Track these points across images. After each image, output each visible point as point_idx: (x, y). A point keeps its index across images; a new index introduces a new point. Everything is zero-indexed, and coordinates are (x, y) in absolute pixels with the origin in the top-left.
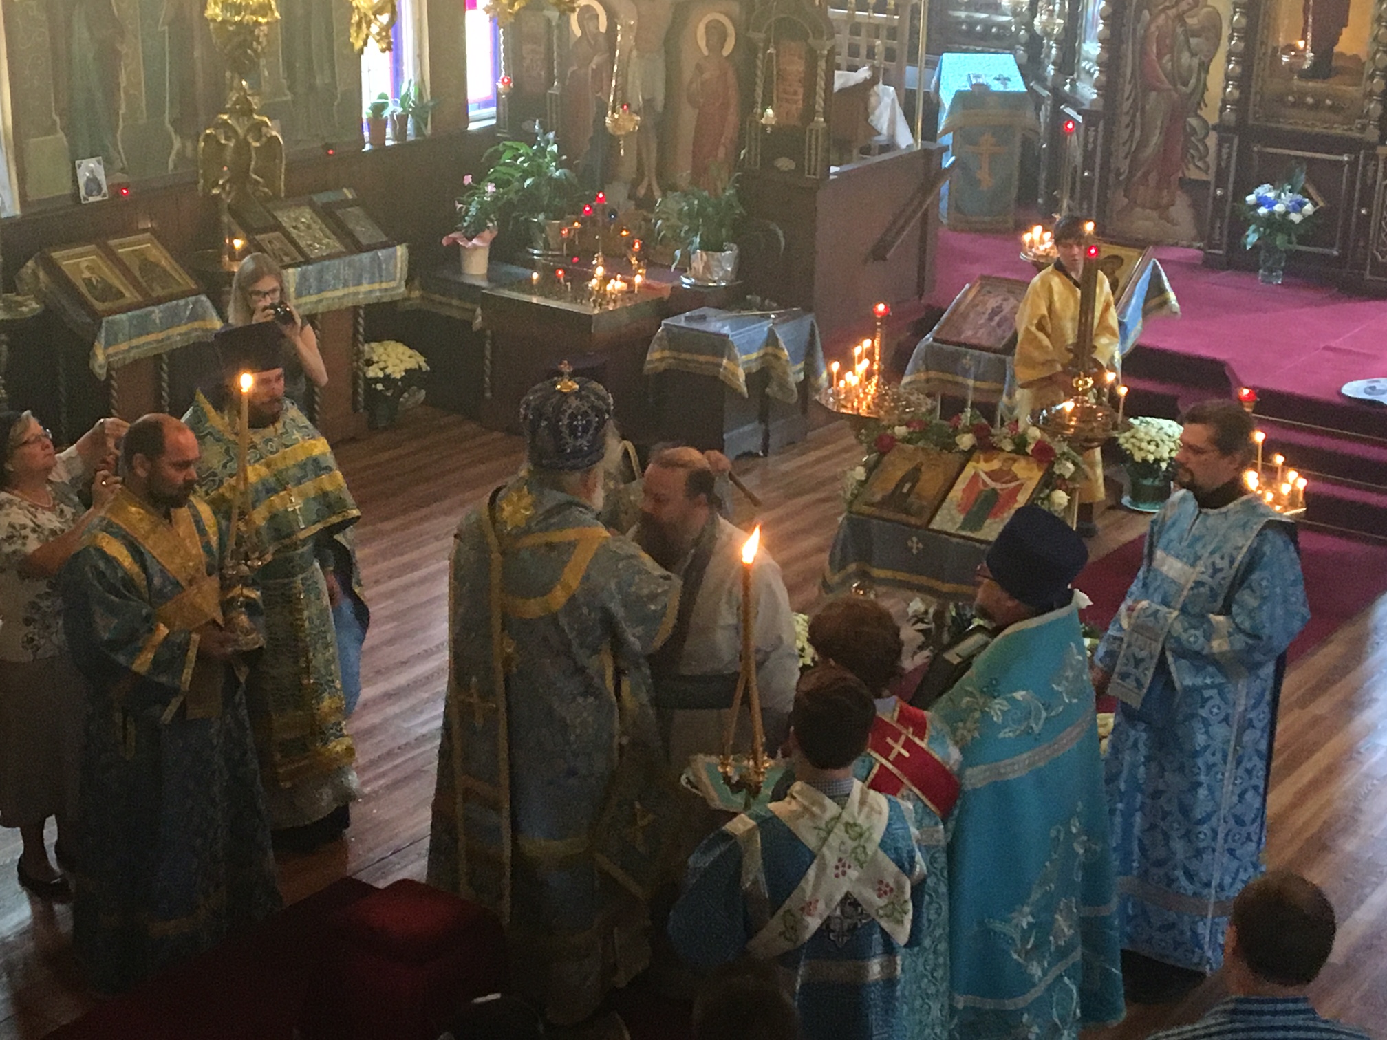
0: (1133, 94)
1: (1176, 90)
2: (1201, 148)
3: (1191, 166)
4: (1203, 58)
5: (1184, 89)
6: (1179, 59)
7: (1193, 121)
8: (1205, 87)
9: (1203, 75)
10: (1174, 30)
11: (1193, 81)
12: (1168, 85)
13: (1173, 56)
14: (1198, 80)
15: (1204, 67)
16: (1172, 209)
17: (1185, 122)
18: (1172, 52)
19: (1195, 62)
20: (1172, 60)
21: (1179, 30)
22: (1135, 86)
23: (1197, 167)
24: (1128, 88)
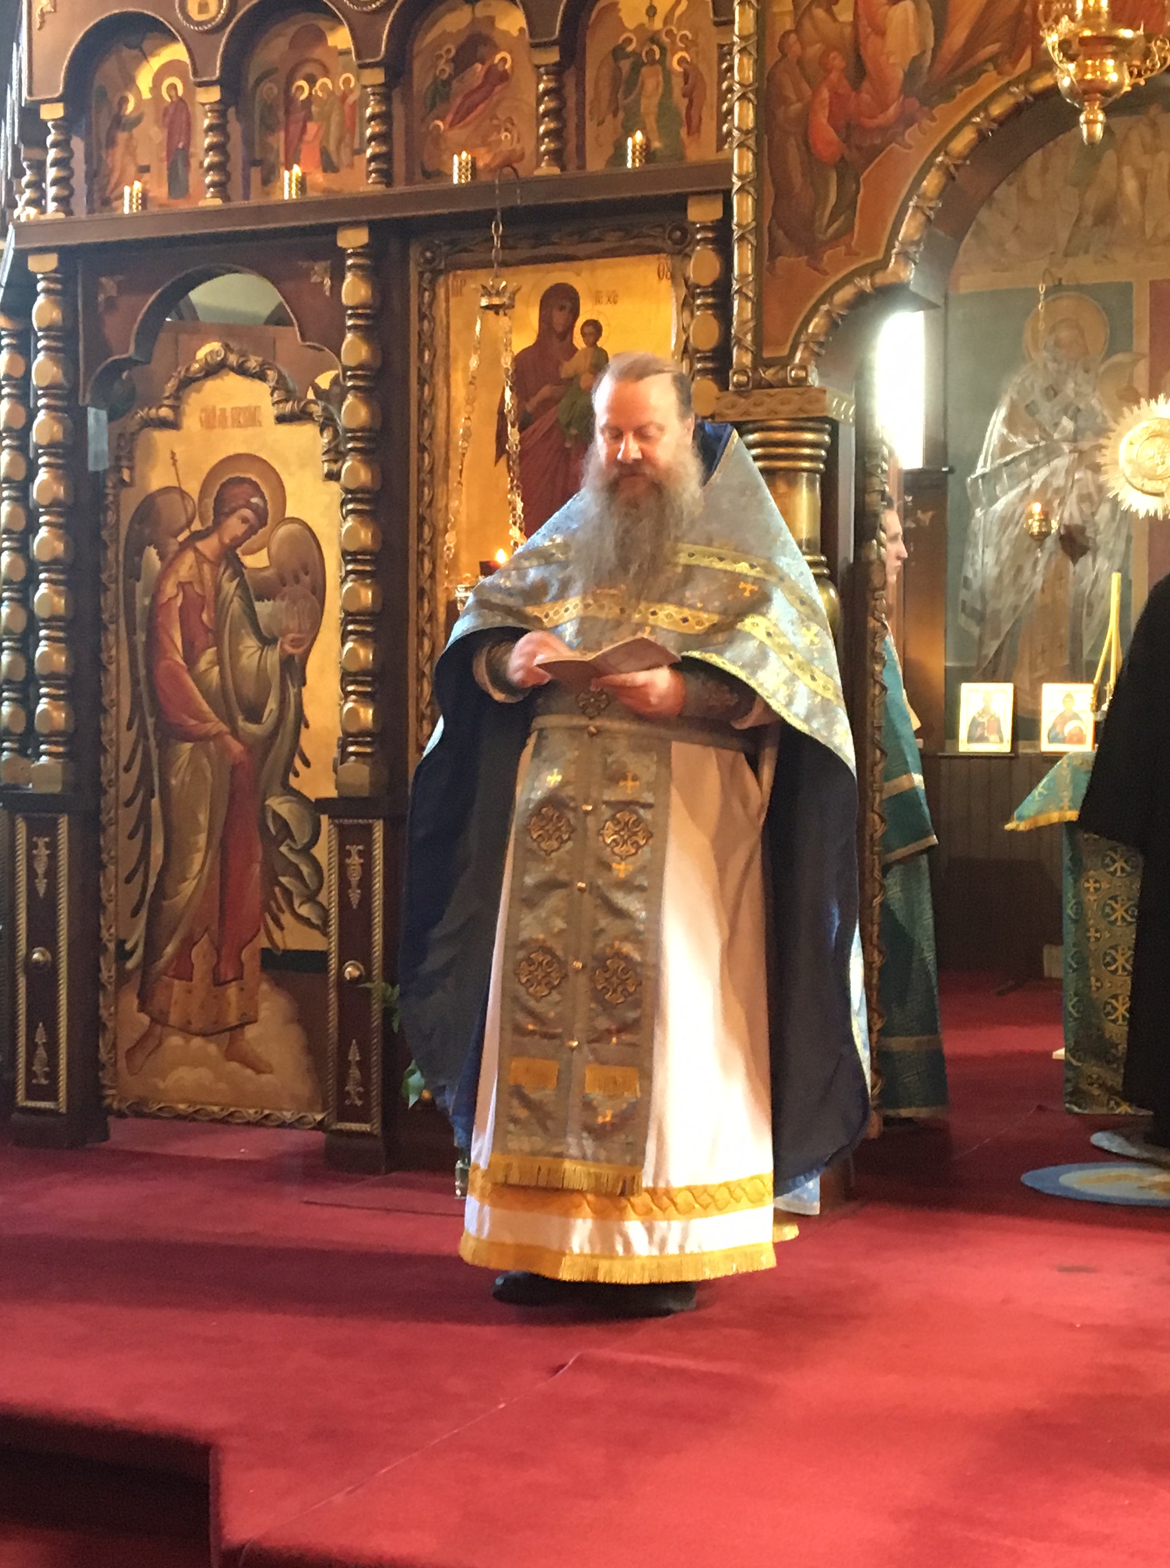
0: (139, 756)
1: (235, 732)
2: (305, 870)
3: (286, 918)
4: (290, 650)
5: (253, 728)
6: (235, 655)
7: (280, 805)
8: (301, 720)
9: (292, 691)
10: (218, 589)
11: (272, 705)
12: (216, 725)
13: (219, 653)
14: (283, 702)
15: (294, 670)
16: (251, 1032)
17: (263, 809)
18: (218, 643)
19: (273, 657)
20: (219, 661)
21: (230, 587)
22: (143, 734)
23: (300, 918)
24: (128, 738)
